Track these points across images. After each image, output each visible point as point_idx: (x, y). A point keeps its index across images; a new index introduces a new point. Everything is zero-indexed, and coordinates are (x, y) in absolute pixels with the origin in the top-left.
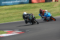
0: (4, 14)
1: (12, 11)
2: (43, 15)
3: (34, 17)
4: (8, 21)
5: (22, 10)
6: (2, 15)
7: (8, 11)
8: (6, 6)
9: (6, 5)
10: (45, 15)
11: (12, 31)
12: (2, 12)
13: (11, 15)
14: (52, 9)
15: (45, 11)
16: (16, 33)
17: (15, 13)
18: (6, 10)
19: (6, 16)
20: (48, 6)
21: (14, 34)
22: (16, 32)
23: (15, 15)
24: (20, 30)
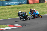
0: (7, 12)
1: (13, 10)
3: (27, 15)
4: (10, 18)
5: (21, 9)
7: (10, 10)
8: (8, 6)
9: (8, 5)
10: (34, 13)
11: (13, 25)
12: (5, 10)
13: (12, 13)
14: (44, 8)
15: (34, 10)
17: (16, 11)
19: (8, 13)
20: (42, 6)
23: (15, 13)
24: (19, 24)
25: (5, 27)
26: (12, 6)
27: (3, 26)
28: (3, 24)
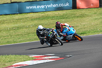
0: (29, 27)
1: (43, 22)
2: (62, 32)
3: (56, 34)
4: (36, 39)
6: (27, 28)
7: (36, 22)
8: (32, 14)
9: (33, 11)
11: (42, 57)
12: (26, 23)
16: (50, 59)
18: (32, 19)
19: (33, 30)
21: (46, 61)
22: (50, 57)
25: (25, 61)
26: (40, 14)
27: (21, 57)
28: (20, 54)
